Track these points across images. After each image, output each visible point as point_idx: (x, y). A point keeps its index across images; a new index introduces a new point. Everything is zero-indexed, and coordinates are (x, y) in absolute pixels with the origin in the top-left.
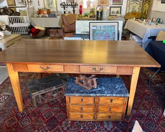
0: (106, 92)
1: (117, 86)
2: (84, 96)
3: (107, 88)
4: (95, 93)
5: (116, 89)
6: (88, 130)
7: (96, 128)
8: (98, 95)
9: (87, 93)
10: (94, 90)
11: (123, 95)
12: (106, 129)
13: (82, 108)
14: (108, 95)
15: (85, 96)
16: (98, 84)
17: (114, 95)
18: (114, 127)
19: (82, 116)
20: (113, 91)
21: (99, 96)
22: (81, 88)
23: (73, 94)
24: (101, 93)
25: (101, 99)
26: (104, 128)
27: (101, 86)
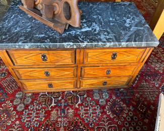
0: (102, 37)
1: (128, 21)
2: (46, 49)
3: (105, 25)
4: (75, 39)
5: (125, 28)
6: (65, 107)
7: (80, 102)
8: (84, 45)
9: (53, 40)
10: (73, 32)
11: (144, 44)
12: (97, 102)
13: (47, 74)
14: (108, 45)
15: (50, 49)
16: (82, 17)
17: (124, 44)
18: (111, 97)
19: (50, 85)
20: (120, 34)
21: (85, 48)
22: (40, 28)
23: (17, 45)
24: (92, 40)
25: (90, 55)
26: (93, 100)
27: (89, 22)
